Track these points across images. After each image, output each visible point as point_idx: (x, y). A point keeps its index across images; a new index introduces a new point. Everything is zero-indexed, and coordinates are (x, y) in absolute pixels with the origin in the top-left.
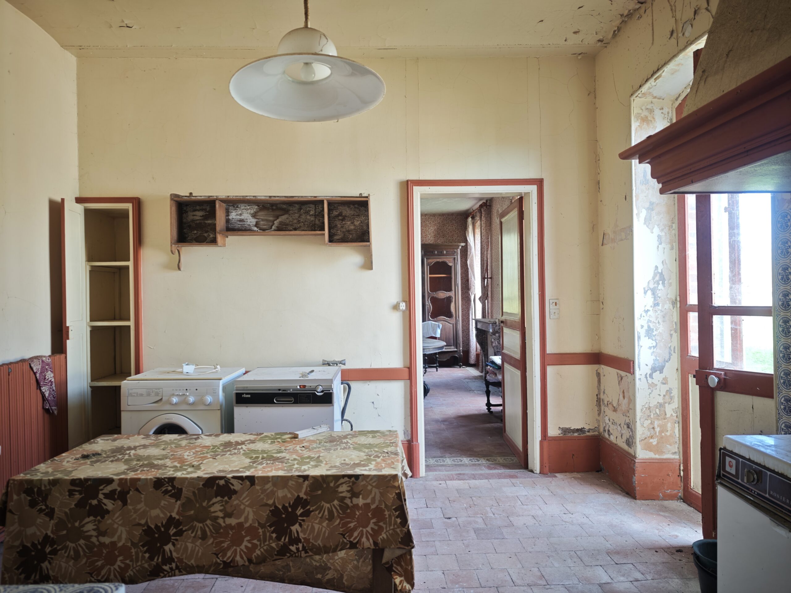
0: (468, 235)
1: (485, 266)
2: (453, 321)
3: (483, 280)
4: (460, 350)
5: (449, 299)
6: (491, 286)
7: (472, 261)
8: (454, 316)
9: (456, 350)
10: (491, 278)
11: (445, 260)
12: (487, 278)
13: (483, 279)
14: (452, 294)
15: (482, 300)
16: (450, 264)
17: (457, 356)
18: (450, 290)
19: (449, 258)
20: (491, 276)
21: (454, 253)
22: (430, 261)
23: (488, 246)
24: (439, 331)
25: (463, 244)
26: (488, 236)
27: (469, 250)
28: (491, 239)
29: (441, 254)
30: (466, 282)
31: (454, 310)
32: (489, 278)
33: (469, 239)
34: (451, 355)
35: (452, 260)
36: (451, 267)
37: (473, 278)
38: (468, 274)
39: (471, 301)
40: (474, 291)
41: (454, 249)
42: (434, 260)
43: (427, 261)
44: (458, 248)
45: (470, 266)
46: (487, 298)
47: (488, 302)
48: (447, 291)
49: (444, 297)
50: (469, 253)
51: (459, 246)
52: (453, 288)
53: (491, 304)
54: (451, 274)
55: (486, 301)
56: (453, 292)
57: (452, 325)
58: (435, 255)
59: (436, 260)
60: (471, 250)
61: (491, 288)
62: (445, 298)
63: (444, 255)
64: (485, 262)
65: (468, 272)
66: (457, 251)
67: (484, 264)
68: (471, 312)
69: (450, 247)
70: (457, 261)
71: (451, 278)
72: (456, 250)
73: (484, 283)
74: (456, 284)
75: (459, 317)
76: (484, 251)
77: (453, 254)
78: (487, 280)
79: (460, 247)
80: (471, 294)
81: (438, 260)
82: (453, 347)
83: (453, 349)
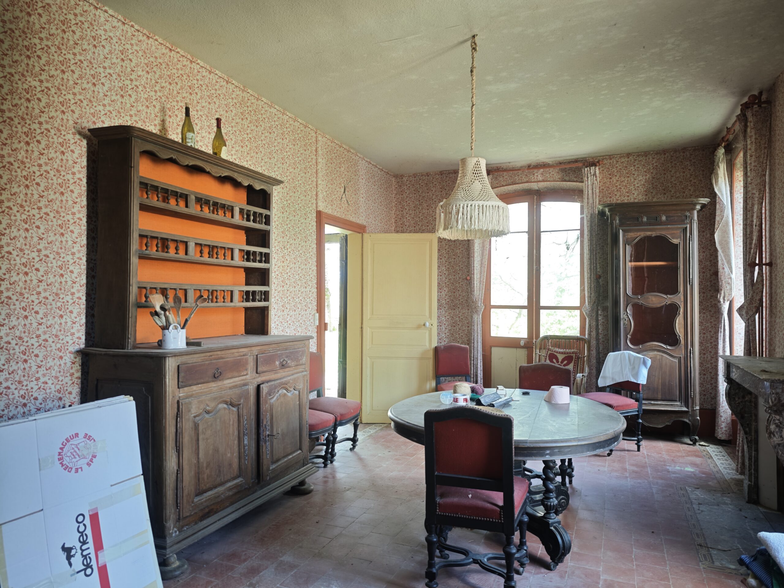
0: (717, 182)
1: (755, 238)
2: (680, 352)
3: (748, 269)
4: (693, 411)
5: (673, 309)
6: (771, 283)
7: (725, 233)
8: (682, 342)
9: (685, 409)
10: (770, 264)
11: (663, 233)
12: (761, 265)
13: (749, 266)
14: (678, 299)
15: (747, 313)
16: (675, 241)
17: (688, 421)
18: (674, 290)
19: (673, 229)
20: (771, 259)
21: (685, 219)
22: (631, 235)
23: (762, 192)
24: (644, 372)
25: (704, 201)
26: (764, 170)
27: (718, 213)
28: (770, 175)
29: (655, 221)
30: (714, 277)
31: (682, 330)
32: (766, 264)
33: (720, 190)
34: (674, 418)
35: (679, 232)
36: (676, 246)
37: (727, 269)
38: (718, 261)
39: (722, 314)
40: (730, 294)
41: (685, 210)
42: (639, 234)
43: (624, 236)
44: (694, 209)
45: (721, 244)
46: (759, 309)
47: (761, 318)
48: (666, 294)
49: (659, 306)
50: (717, 218)
51: (695, 204)
52: (681, 288)
53: (770, 322)
54: (676, 259)
55: (757, 316)
56: (681, 295)
57: (676, 361)
58: (642, 224)
59: (642, 234)
60: (722, 211)
61: (771, 288)
62: (662, 307)
63: (661, 223)
64: (755, 229)
65: (717, 257)
66: (692, 214)
67: (751, 232)
68: (721, 336)
69: (675, 208)
70: (691, 233)
71: (676, 268)
72: (688, 214)
73: (753, 276)
74: (687, 280)
75: (692, 345)
76: (753, 205)
77: (682, 222)
78: (761, 270)
79: (698, 207)
80: (722, 300)
81: (649, 233)
82: (678, 403)
83: (678, 406)
